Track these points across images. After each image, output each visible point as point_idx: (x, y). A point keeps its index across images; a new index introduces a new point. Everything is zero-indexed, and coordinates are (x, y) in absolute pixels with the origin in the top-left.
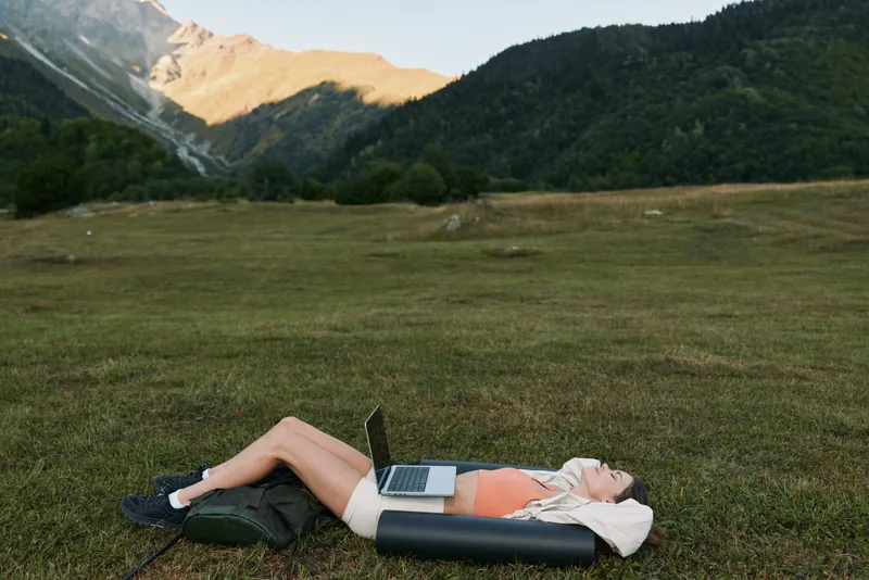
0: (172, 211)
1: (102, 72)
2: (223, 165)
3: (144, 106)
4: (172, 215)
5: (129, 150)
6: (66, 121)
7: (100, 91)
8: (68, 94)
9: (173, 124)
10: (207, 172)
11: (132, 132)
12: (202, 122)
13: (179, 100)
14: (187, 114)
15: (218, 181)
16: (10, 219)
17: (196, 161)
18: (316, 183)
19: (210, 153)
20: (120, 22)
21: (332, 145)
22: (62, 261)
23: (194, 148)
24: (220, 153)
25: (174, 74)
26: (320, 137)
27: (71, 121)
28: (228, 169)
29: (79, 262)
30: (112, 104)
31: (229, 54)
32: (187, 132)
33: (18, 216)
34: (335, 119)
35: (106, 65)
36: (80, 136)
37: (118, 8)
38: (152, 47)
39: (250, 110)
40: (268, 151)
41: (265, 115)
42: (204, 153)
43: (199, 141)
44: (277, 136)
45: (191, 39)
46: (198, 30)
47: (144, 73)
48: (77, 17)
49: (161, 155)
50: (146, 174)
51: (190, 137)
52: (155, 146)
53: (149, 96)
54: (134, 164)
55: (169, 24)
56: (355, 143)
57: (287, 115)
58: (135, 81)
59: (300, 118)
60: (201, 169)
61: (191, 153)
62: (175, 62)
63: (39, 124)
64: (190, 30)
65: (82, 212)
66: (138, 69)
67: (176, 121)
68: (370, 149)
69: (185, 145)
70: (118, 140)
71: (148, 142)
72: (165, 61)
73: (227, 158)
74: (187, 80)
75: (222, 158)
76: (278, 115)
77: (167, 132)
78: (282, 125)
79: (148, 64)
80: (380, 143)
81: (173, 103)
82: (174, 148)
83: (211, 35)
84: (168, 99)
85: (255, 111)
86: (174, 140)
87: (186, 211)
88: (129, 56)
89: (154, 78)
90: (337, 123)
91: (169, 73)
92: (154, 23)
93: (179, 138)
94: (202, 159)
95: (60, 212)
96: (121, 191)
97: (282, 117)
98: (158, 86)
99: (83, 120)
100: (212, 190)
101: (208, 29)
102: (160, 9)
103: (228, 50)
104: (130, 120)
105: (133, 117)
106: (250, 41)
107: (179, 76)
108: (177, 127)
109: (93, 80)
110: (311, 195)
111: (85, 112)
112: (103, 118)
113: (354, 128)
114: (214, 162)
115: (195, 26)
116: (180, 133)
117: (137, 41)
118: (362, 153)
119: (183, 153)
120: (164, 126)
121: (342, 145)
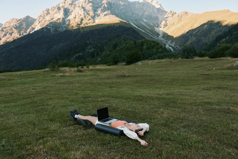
0: (159, 62)
1: (148, 27)
2: (178, 48)
3: (158, 35)
4: (158, 63)
5: (153, 47)
6: (140, 41)
7: (148, 32)
8: (140, 34)
9: (165, 38)
10: (174, 51)
11: (154, 42)
12: (173, 37)
13: (167, 32)
14: (169, 35)
15: (176, 53)
16: (125, 65)
17: (171, 48)
18: (203, 52)
19: (174, 45)
20: (153, 14)
21: (211, 39)
22: (125, 76)
23: (170, 44)
24: (177, 45)
25: (166, 25)
26: (207, 38)
27: (141, 41)
28: (179, 49)
29: (128, 76)
30: (150, 35)
31: (180, 17)
32: (169, 40)
33: (127, 65)
34: (212, 31)
35: (149, 26)
36: (142, 44)
37: (152, 11)
38: (160, 19)
39: (186, 32)
40: (191, 43)
41: (191, 33)
42: (173, 46)
43: (172, 42)
44: (194, 39)
45: (170, 15)
46: (172, 13)
47: (158, 26)
48: (143, 15)
49: (161, 47)
50: (157, 52)
51: (170, 41)
52: (160, 45)
53: (159, 32)
54: (155, 50)
55: (165, 12)
56: (219, 39)
57: (197, 32)
58: (156, 29)
59: (201, 33)
60: (172, 50)
61: (170, 46)
62: (166, 22)
63: (134, 42)
64: (170, 13)
65: (140, 63)
66: (157, 26)
67: (166, 38)
68: (224, 40)
69: (168, 44)
70: (151, 44)
71: (158, 44)
72: (164, 22)
73: (179, 46)
74: (169, 27)
75: (178, 46)
76: (194, 33)
77: (164, 41)
78: (195, 35)
79: (159, 24)
80: (227, 37)
81: (165, 33)
82: (165, 45)
83: (176, 13)
84: (164, 32)
85: (187, 32)
86: (165, 43)
87: (162, 62)
88: (155, 23)
89: (161, 27)
90: (213, 32)
91: (164, 25)
92: (161, 13)
93: (166, 42)
94: (172, 47)
95: (135, 63)
96: (151, 57)
97: (195, 33)
98: (162, 29)
99: (143, 40)
100: (173, 56)
101: (175, 12)
102: (162, 9)
103: (180, 16)
104: (154, 39)
105: (155, 38)
106: (186, 13)
107: (167, 25)
108: (166, 39)
109: (146, 30)
110: (201, 55)
111: (144, 38)
112: (148, 39)
113: (219, 34)
114: (175, 48)
115: (171, 11)
116: (167, 41)
117: (157, 18)
118: (221, 41)
119: (167, 46)
120: (163, 39)
121: (214, 39)
